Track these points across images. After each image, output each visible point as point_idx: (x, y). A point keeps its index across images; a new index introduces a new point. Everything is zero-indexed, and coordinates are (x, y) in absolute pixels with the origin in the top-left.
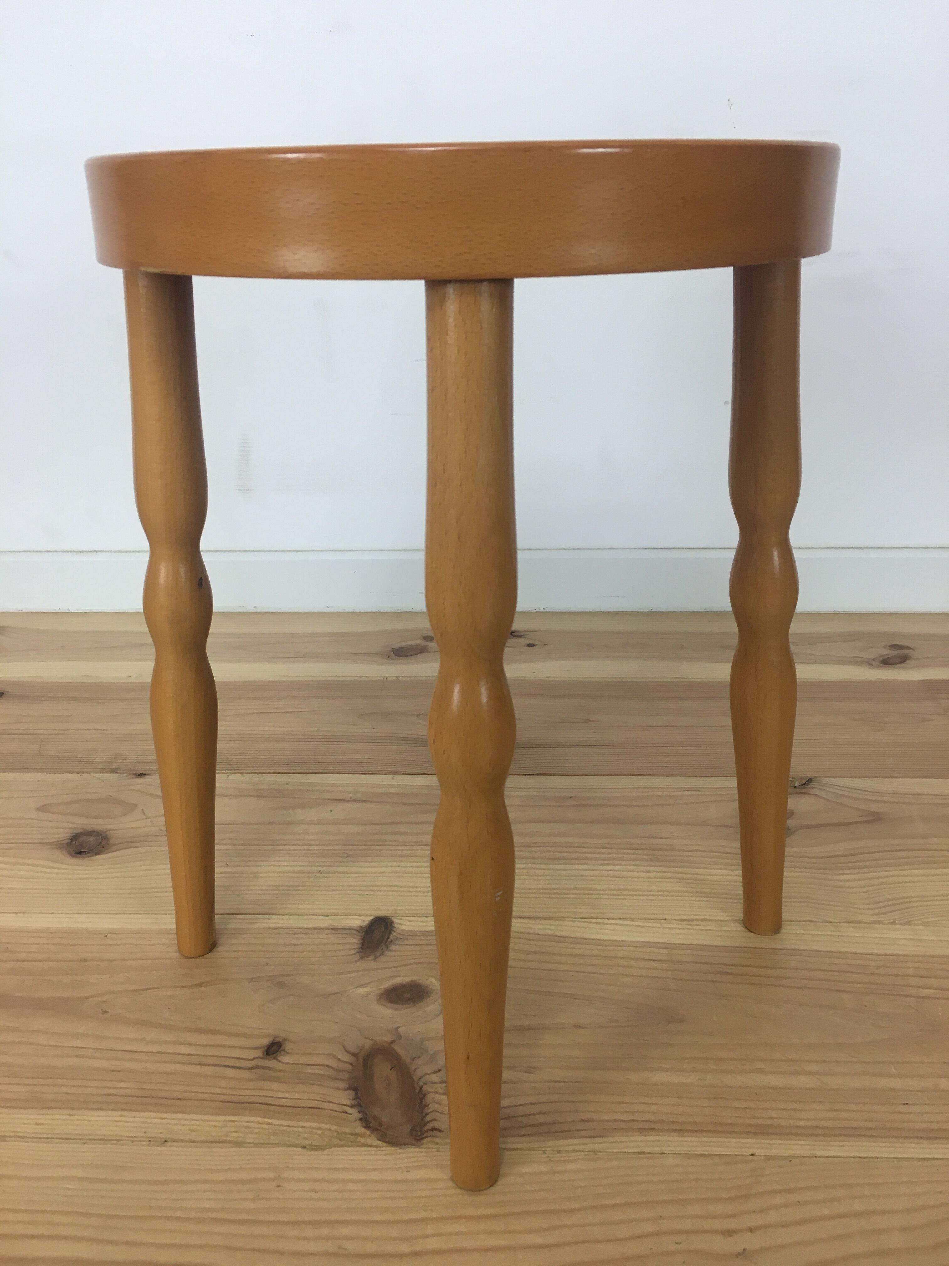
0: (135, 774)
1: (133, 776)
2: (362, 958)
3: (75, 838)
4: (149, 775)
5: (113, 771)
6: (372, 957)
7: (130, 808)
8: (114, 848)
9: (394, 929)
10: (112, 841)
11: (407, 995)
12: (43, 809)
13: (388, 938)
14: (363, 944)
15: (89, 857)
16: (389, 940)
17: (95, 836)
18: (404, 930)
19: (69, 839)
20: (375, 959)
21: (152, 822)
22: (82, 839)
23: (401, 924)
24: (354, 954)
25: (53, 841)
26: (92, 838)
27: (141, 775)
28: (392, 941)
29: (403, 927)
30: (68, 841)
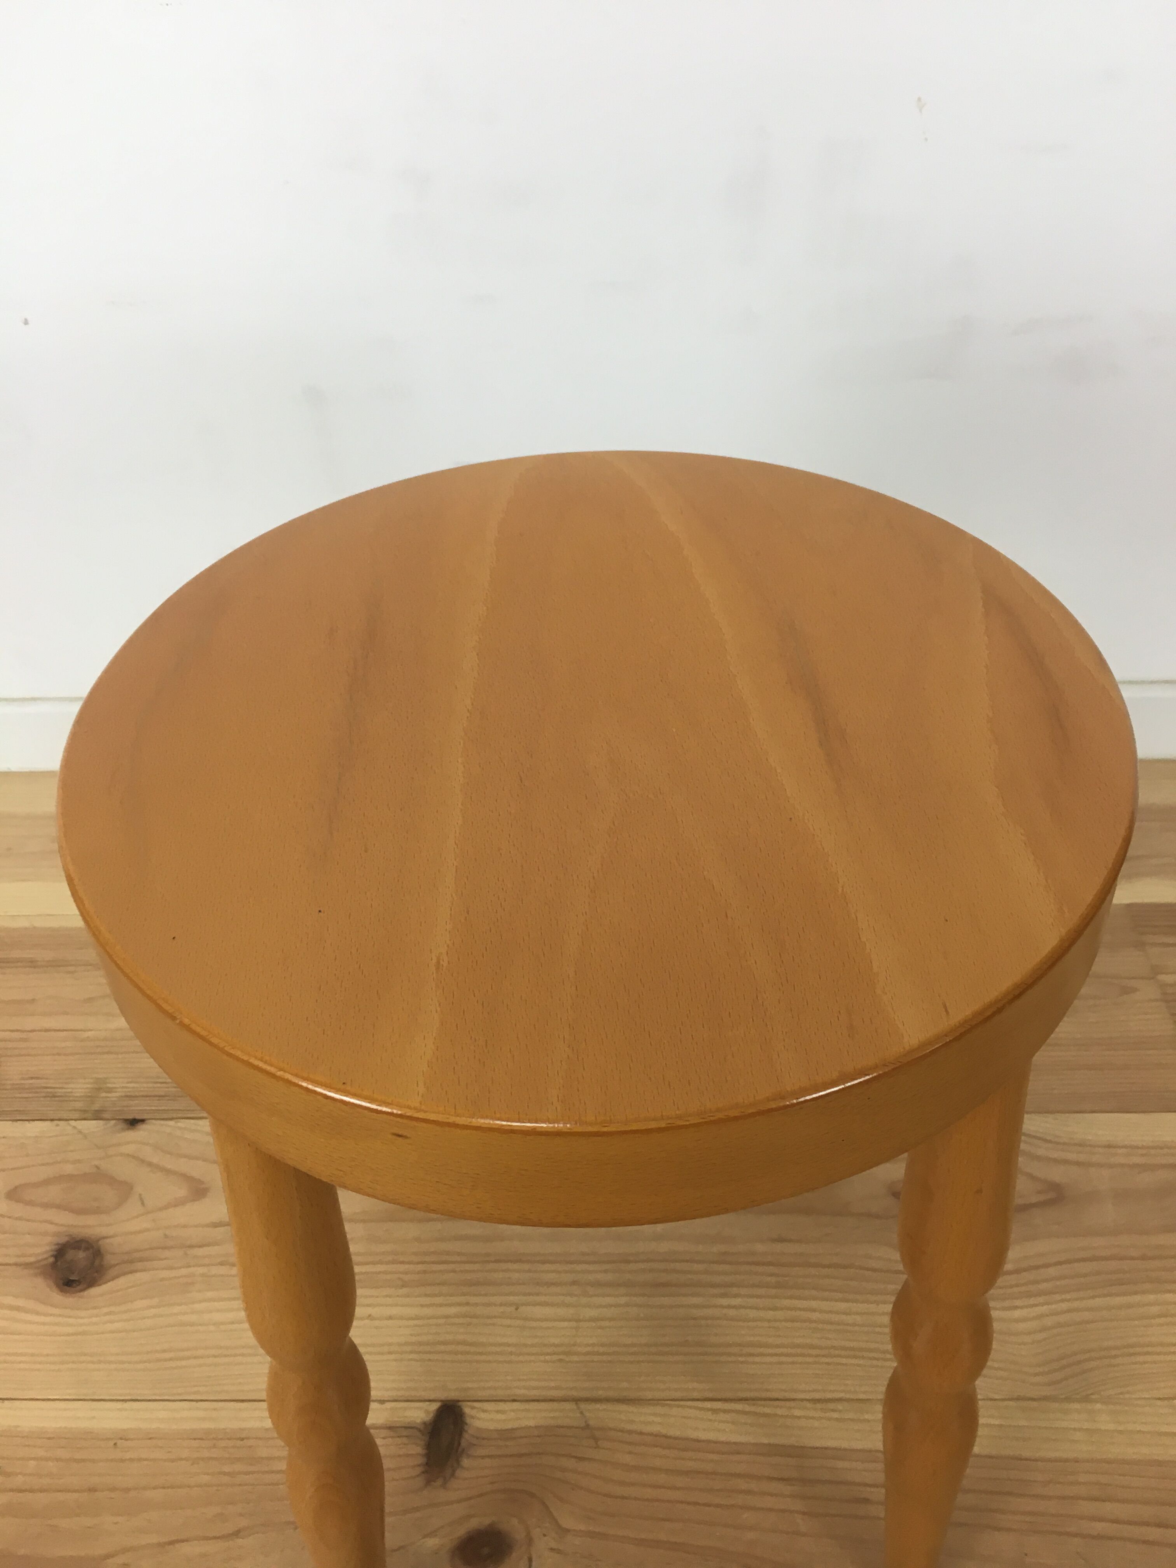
0: (126, 1120)
1: (122, 1125)
2: (428, 1482)
3: (60, 1252)
4: (143, 1121)
5: (97, 1116)
6: (439, 1482)
7: (125, 1189)
8: (112, 1272)
9: (466, 1428)
10: (109, 1259)
11: (486, 1551)
12: (13, 1194)
13: (459, 1444)
14: (428, 1456)
15: (81, 1291)
16: (460, 1450)
17: (84, 1251)
18: (478, 1429)
19: (52, 1256)
20: (444, 1486)
21: (154, 1220)
22: (70, 1255)
23: (473, 1417)
24: (418, 1476)
25: (32, 1259)
26: (81, 1255)
27: (133, 1123)
28: (463, 1450)
29: (477, 1424)
30: (52, 1260)
